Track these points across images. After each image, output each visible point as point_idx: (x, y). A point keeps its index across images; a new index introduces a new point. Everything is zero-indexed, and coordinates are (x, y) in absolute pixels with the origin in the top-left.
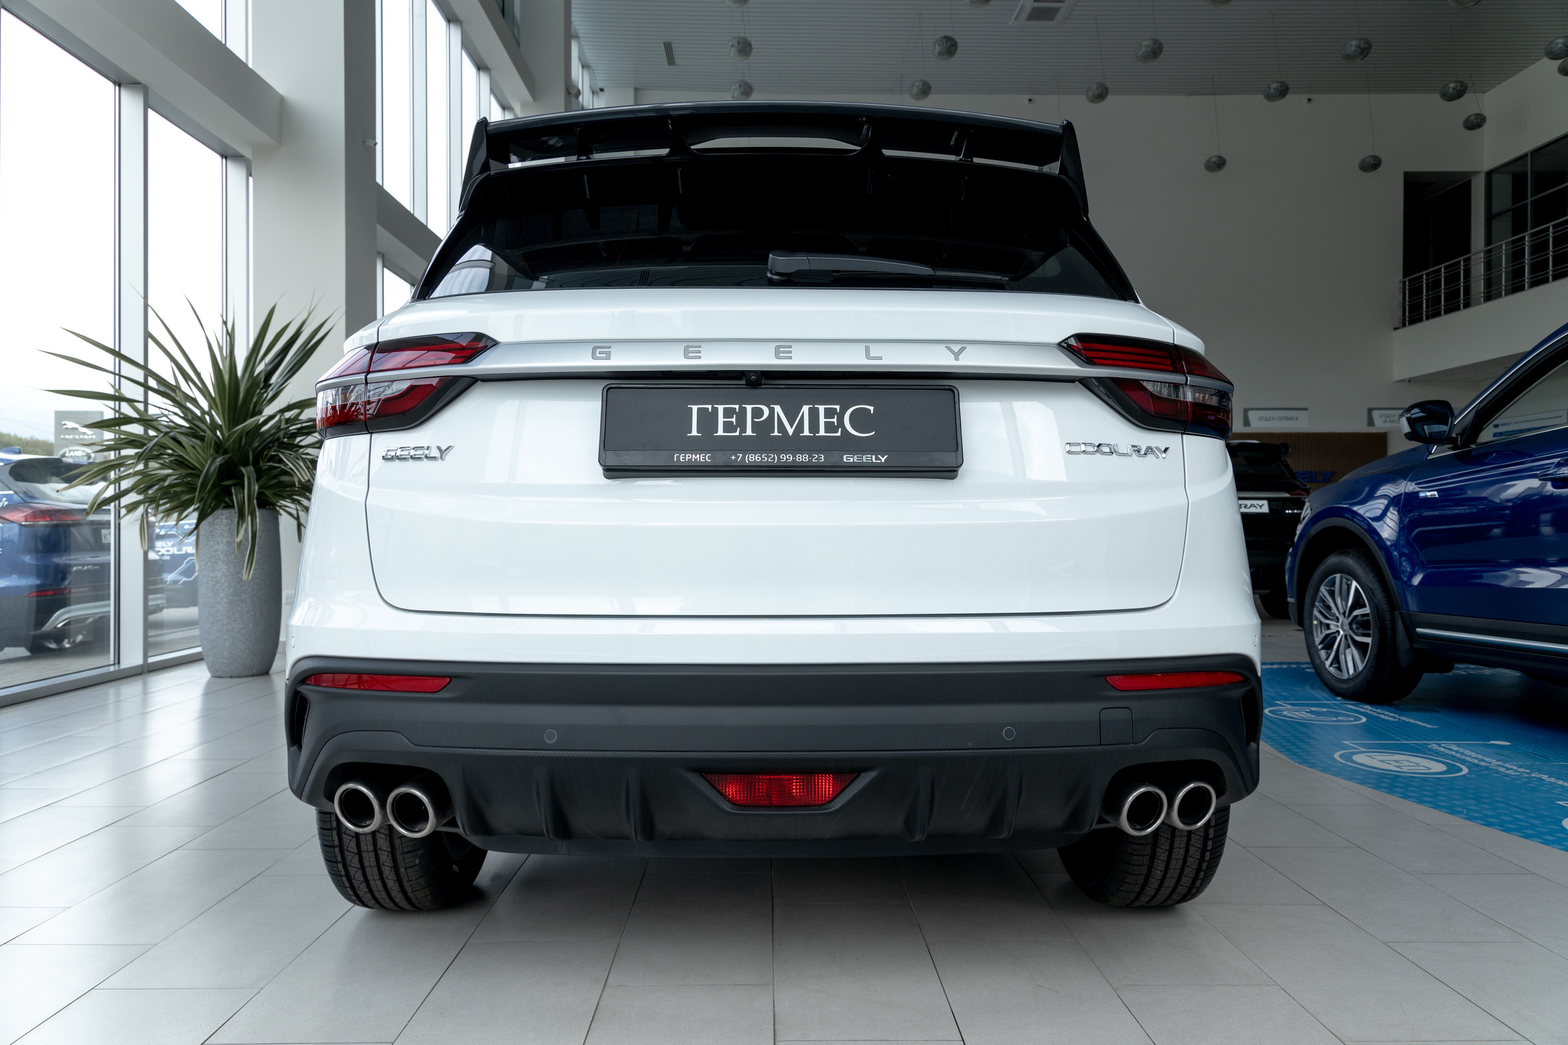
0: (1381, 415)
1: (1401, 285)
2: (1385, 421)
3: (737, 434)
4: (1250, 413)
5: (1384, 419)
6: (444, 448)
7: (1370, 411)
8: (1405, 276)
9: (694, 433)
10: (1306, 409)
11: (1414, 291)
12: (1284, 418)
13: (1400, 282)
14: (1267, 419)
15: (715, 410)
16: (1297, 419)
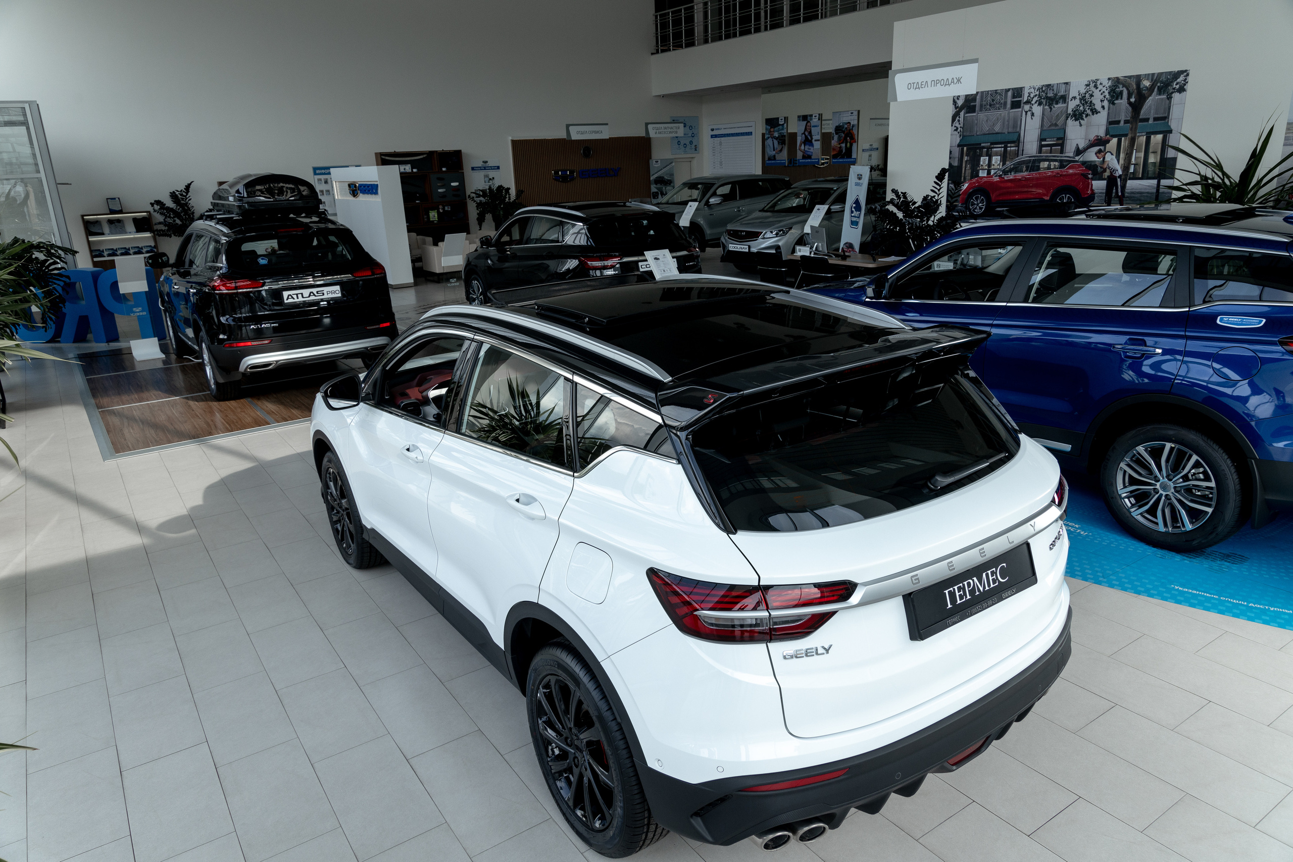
0: (653, 128)
1: (654, 18)
2: (656, 133)
3: (964, 600)
4: (571, 128)
5: (655, 131)
6: (827, 647)
7: (647, 124)
8: (656, 11)
9: (950, 606)
10: (607, 124)
11: (662, 25)
12: (593, 132)
13: (653, 15)
14: (582, 133)
15: (954, 589)
16: (601, 132)
